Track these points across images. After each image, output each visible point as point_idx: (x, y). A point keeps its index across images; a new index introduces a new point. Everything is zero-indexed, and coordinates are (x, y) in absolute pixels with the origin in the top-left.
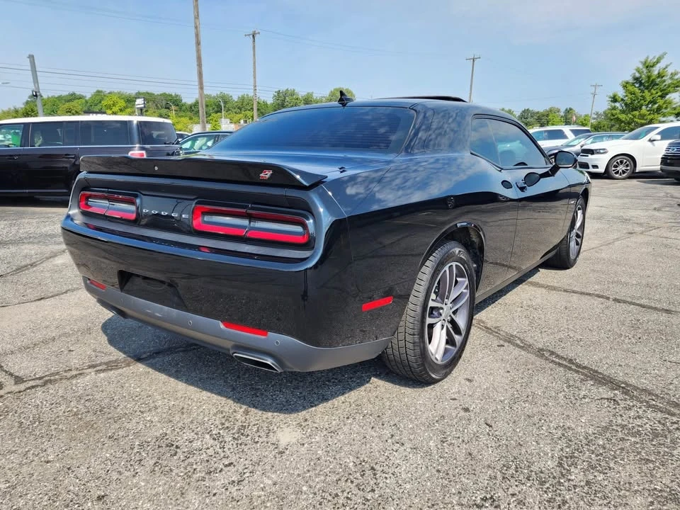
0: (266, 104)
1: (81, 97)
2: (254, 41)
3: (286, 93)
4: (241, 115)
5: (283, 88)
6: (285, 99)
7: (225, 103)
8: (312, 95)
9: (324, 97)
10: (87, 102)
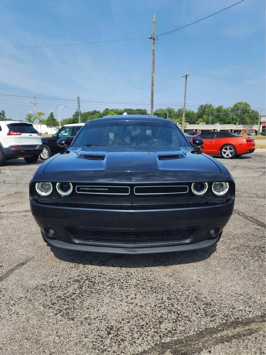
0: (193, 113)
1: (98, 112)
2: (186, 79)
3: (206, 107)
4: (177, 120)
5: (204, 104)
6: (205, 109)
7: (170, 113)
8: (222, 107)
9: (230, 108)
10: (101, 115)
